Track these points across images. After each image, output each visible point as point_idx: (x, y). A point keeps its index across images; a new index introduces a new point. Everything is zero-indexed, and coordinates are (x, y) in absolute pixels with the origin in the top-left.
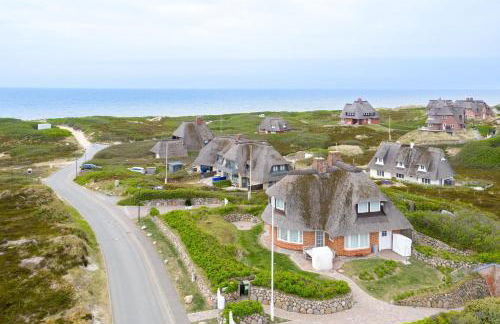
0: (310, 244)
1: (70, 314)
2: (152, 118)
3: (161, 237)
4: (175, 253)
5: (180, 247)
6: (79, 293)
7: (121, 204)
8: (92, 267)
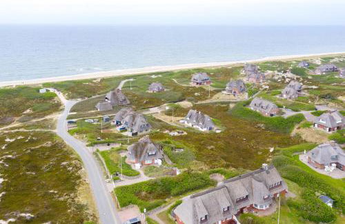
0: (137, 162)
1: (81, 180)
2: (95, 79)
3: (100, 160)
4: (103, 165)
5: (104, 163)
6: (82, 176)
7: (87, 146)
8: (83, 169)
